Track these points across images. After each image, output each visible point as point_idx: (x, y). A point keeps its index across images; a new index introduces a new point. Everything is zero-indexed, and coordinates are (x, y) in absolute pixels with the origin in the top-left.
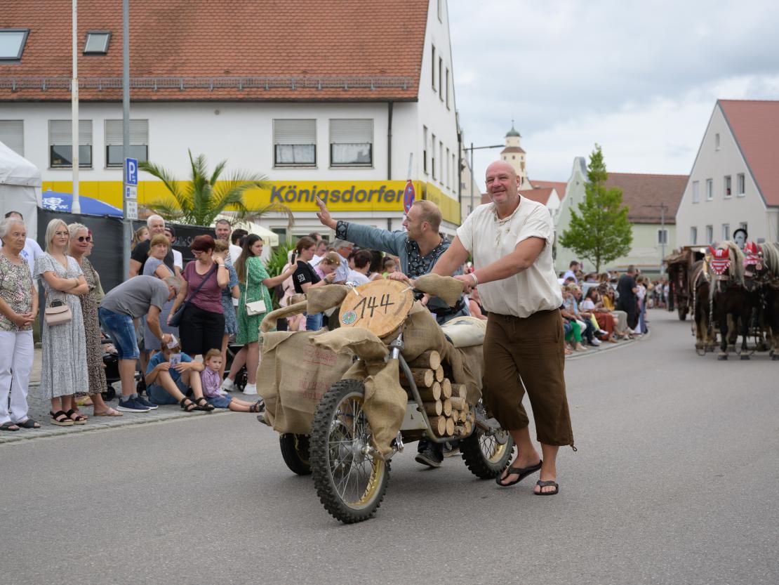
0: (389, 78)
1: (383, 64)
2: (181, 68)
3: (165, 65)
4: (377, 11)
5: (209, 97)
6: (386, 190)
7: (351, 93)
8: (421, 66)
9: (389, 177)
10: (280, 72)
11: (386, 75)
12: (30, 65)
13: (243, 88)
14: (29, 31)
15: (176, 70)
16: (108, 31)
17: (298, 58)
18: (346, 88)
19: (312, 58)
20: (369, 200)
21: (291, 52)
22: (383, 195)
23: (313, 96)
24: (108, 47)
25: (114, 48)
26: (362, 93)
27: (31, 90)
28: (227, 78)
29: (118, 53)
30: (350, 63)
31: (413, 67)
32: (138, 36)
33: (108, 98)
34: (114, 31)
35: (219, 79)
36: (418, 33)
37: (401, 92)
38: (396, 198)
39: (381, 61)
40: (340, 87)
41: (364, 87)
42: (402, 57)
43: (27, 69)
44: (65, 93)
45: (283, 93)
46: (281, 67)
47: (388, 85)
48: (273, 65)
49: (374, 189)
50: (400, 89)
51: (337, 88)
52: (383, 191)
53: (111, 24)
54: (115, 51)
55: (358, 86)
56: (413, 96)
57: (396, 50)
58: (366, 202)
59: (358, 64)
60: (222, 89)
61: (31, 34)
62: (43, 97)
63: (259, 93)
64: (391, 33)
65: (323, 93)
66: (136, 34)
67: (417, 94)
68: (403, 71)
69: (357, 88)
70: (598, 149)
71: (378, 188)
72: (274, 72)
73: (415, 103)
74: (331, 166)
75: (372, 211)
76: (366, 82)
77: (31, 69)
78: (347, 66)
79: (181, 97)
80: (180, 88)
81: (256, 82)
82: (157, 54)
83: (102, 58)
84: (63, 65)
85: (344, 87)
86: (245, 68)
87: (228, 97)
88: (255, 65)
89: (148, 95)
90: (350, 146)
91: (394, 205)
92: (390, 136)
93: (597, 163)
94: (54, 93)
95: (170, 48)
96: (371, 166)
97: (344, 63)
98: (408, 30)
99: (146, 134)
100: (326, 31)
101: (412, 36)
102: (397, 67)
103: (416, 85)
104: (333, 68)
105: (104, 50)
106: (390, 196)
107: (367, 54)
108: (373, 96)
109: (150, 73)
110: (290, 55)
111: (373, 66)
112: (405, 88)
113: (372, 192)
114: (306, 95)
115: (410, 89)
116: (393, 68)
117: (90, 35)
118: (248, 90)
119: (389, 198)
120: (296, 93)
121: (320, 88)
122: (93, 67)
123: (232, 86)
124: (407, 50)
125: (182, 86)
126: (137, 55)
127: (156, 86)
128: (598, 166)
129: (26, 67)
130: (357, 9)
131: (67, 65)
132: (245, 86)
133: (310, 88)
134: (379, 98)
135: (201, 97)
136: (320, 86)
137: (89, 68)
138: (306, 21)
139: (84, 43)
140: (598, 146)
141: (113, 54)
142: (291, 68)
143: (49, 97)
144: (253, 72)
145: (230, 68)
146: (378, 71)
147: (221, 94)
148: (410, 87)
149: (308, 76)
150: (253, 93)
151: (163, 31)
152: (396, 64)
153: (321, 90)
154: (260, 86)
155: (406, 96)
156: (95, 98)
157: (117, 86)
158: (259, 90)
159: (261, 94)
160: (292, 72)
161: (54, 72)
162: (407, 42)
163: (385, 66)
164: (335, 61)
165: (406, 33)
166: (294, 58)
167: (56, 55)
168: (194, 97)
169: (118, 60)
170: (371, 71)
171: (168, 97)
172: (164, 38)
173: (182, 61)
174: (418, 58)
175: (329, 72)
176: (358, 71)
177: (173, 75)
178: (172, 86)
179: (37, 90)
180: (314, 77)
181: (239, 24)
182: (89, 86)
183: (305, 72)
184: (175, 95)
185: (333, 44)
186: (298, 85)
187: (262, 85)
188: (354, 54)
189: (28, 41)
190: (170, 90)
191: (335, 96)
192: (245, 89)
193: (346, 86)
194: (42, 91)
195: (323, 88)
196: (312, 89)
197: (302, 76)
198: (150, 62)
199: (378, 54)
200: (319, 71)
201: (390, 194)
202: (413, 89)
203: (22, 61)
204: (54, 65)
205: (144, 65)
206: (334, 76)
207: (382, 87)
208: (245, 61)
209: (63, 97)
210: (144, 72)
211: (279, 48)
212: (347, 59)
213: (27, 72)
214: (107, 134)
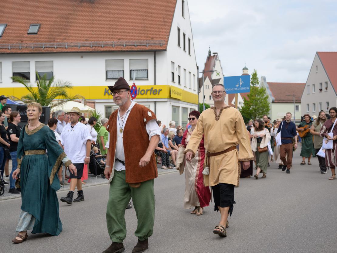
0: (155, 41)
1: (153, 35)
2: (68, 39)
3: (61, 38)
4: (152, 13)
5: (77, 50)
6: (153, 89)
7: (138, 48)
8: (169, 36)
9: (155, 84)
10: (109, 39)
11: (154, 40)
12: (5, 39)
13: (92, 46)
14: (6, 25)
15: (65, 40)
16: (39, 24)
17: (117, 33)
18: (136, 46)
19: (123, 33)
20: (146, 94)
21: (114, 31)
22: (152, 91)
23: (121, 50)
24: (38, 31)
25: (40, 31)
26: (143, 48)
27: (4, 49)
28: (86, 43)
29: (42, 33)
30: (139, 35)
31: (166, 36)
32: (51, 26)
33: (35, 52)
34: (42, 24)
35: (82, 43)
36: (169, 22)
37: (159, 47)
38: (158, 93)
39: (152, 34)
40: (133, 46)
41: (143, 45)
42: (161, 32)
43: (4, 40)
44: (18, 50)
45: (109, 48)
46: (109, 37)
47: (154, 44)
48: (106, 37)
49: (148, 89)
50: (159, 46)
51: (132, 46)
52: (152, 90)
53: (41, 21)
54: (41, 32)
55: (141, 45)
56: (164, 48)
57: (159, 29)
58: (145, 95)
59: (142, 36)
60: (84, 47)
61: (7, 26)
62: (8, 52)
63: (99, 48)
64: (157, 22)
65: (126, 48)
66: (51, 25)
67: (166, 48)
68: (161, 38)
69: (140, 45)
70: (255, 71)
71: (150, 89)
72: (106, 39)
73: (165, 52)
74: (130, 79)
75: (148, 99)
76: (145, 43)
77: (6, 40)
78: (137, 36)
79: (66, 51)
80: (66, 47)
81: (98, 44)
82: (58, 33)
83: (35, 35)
84: (19, 38)
85: (135, 46)
86: (94, 38)
87: (86, 50)
88: (98, 37)
89: (53, 50)
90: (138, 71)
91: (157, 96)
92: (155, 66)
93: (255, 78)
94: (14, 50)
95: (64, 30)
96: (148, 79)
97: (136, 35)
98: (165, 21)
99: (52, 67)
100: (130, 22)
101: (166, 23)
102: (159, 37)
103: (166, 44)
104: (131, 38)
105: (36, 32)
106: (155, 92)
107: (147, 31)
108: (147, 49)
109: (54, 41)
110: (114, 32)
111: (148, 36)
112: (161, 45)
113: (147, 90)
114: (119, 49)
115: (163, 46)
116: (157, 37)
117: (31, 26)
118: (95, 47)
119: (155, 93)
120: (114, 48)
121: (125, 46)
122: (31, 39)
123: (88, 46)
124: (164, 29)
125: (66, 46)
126: (50, 34)
127: (56, 47)
128: (255, 79)
129: (3, 39)
130: (144, 13)
131: (20, 39)
132: (93, 46)
133: (121, 46)
134: (150, 50)
135: (74, 51)
136: (125, 45)
137: (29, 40)
138: (122, 18)
139: (28, 29)
140: (255, 70)
141: (40, 34)
142: (114, 38)
143: (11, 52)
144: (97, 40)
145: (88, 38)
146: (150, 38)
147: (83, 49)
148: (164, 45)
149: (121, 41)
150: (96, 49)
151: (62, 24)
152: (158, 35)
153: (125, 47)
154: (99, 45)
155: (161, 49)
156: (30, 52)
157: (39, 47)
158: (99, 47)
159: (99, 49)
160: (114, 39)
161: (15, 41)
162: (164, 26)
163: (154, 36)
164: (132, 35)
165: (164, 22)
166: (116, 33)
167: (17, 34)
168: (72, 51)
169: (42, 36)
170: (147, 38)
171: (61, 51)
172: (62, 26)
173: (68, 36)
174: (168, 32)
175: (130, 39)
176: (142, 39)
177: (64, 42)
178: (62, 46)
179: (6, 49)
180: (123, 41)
181: (94, 20)
182: (28, 47)
183: (119, 39)
184: (63, 50)
185: (132, 27)
186: (116, 45)
187: (100, 45)
188: (141, 31)
189: (6, 29)
190: (62, 48)
191: (131, 49)
192: (93, 47)
193: (136, 45)
194: (9, 49)
195: (126, 46)
196: (121, 47)
197: (118, 41)
198: (54, 36)
199: (151, 31)
200: (125, 39)
201: (155, 91)
202: (164, 46)
203: (2, 37)
204: (15, 39)
205: (52, 38)
206: (131, 41)
207: (152, 45)
208: (95, 35)
209: (17, 52)
210: (52, 41)
211: (109, 29)
212: (138, 34)
213: (3, 42)
214: (36, 67)
